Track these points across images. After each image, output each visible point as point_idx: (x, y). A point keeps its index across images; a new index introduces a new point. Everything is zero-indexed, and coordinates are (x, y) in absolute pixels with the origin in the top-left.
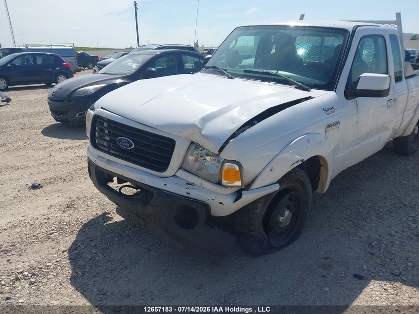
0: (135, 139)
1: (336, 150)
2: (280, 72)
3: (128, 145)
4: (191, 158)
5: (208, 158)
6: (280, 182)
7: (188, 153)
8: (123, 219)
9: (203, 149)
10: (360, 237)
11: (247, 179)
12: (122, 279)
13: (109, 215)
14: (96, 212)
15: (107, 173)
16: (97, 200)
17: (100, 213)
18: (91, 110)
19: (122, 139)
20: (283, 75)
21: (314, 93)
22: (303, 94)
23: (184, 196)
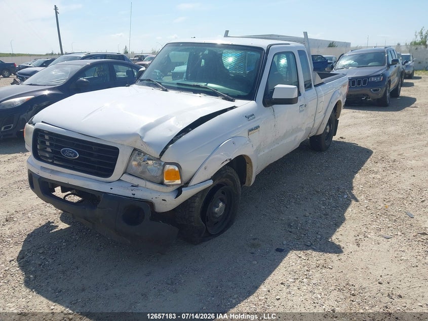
0: (80, 149)
1: (258, 151)
2: (210, 85)
3: (72, 155)
4: (134, 163)
5: (150, 162)
6: (214, 178)
7: (131, 159)
8: (68, 226)
9: (145, 154)
10: (282, 220)
11: (185, 178)
12: (75, 278)
13: (53, 224)
14: (38, 222)
15: (51, 183)
16: (38, 211)
17: (43, 223)
18: (29, 124)
19: (65, 150)
20: (211, 87)
21: (238, 103)
22: (229, 104)
23: (130, 197)
